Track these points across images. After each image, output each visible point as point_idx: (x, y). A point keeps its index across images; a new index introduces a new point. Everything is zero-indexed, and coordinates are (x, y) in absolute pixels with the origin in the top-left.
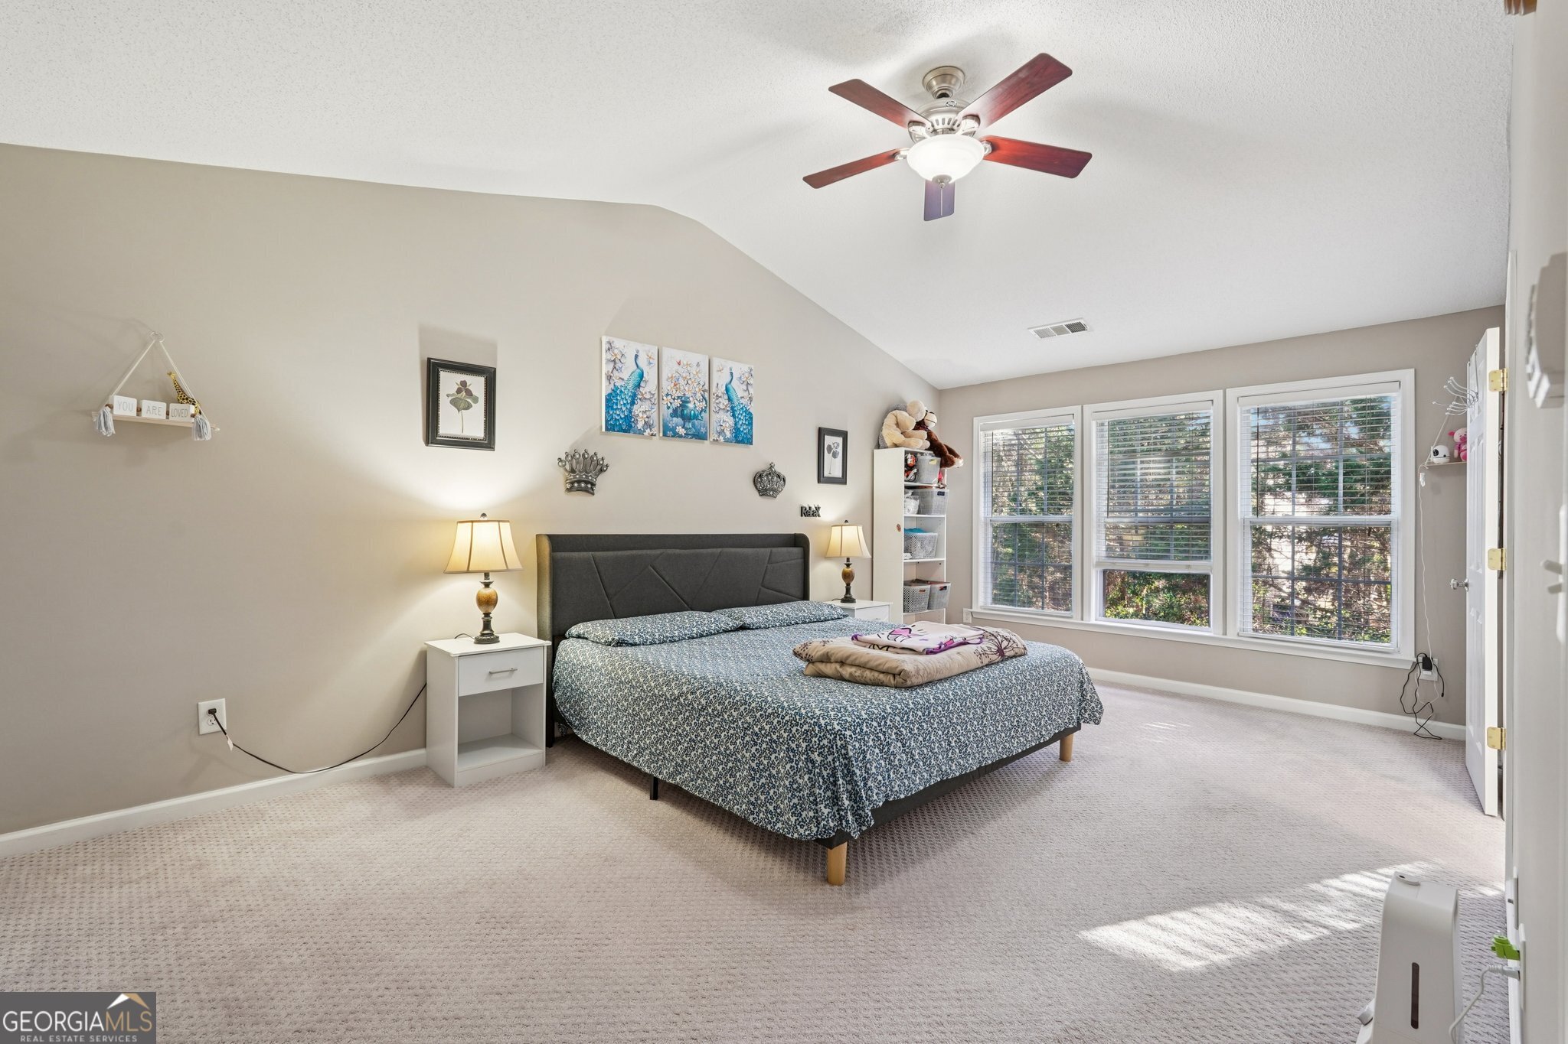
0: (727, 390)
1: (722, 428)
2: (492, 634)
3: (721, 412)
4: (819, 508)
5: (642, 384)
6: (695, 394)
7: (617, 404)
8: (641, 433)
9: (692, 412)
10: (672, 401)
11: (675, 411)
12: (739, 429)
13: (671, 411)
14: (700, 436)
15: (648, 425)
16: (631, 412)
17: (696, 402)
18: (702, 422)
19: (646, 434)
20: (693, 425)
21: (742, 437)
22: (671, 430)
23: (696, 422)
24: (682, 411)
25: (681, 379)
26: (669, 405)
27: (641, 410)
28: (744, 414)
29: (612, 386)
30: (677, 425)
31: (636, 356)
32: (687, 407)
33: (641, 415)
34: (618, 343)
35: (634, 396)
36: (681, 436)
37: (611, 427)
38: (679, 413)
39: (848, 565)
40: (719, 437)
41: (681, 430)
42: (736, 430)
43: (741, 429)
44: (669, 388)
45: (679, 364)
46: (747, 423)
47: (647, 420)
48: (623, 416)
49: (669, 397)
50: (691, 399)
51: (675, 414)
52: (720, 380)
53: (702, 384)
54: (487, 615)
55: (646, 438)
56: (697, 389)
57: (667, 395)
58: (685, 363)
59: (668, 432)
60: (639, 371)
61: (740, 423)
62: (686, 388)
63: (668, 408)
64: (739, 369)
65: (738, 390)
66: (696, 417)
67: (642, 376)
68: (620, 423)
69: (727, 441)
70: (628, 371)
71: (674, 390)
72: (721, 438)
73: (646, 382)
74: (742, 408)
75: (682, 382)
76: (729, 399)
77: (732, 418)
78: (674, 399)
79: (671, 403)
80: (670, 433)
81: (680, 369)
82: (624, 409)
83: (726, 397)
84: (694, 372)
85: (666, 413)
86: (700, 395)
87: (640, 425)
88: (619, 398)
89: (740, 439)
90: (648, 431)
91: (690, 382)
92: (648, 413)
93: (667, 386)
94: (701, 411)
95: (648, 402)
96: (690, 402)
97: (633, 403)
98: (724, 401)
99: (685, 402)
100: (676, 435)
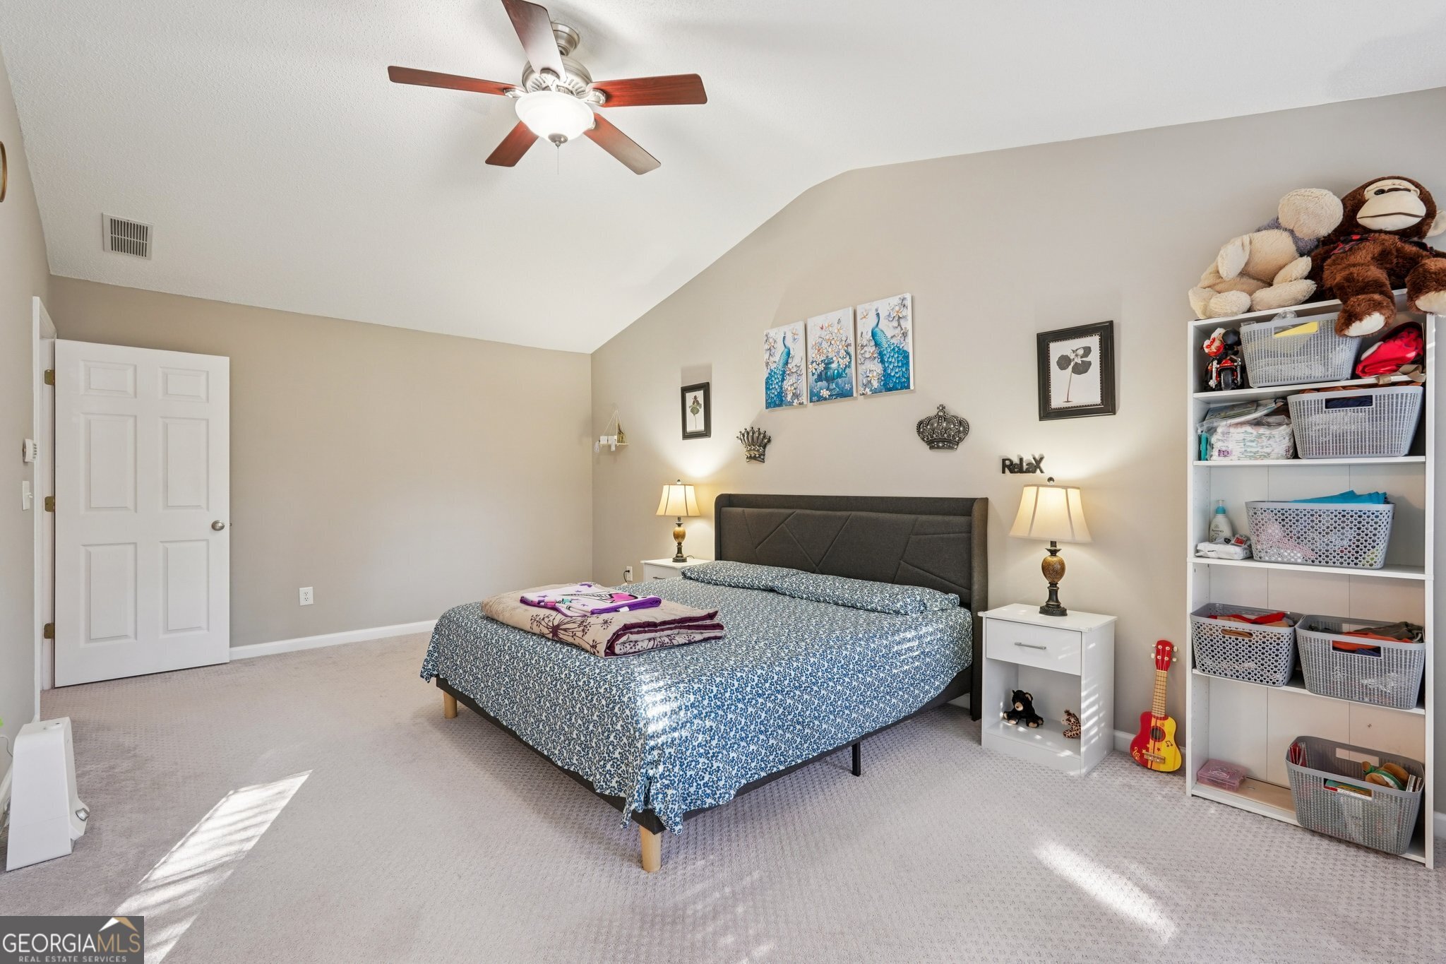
0: (874, 335)
1: (869, 379)
2: (682, 557)
3: (867, 362)
4: (1042, 459)
5: (790, 361)
6: (838, 352)
7: (772, 384)
8: (791, 404)
9: (836, 371)
10: (817, 367)
11: (820, 376)
12: (890, 374)
13: (816, 377)
14: (845, 394)
15: (796, 396)
16: (782, 388)
17: (840, 359)
18: (847, 378)
19: (795, 404)
20: (837, 385)
21: (895, 382)
22: (815, 395)
23: (840, 380)
24: (826, 373)
25: (824, 343)
26: (814, 371)
27: (789, 384)
28: (896, 356)
29: (769, 371)
30: (821, 389)
31: (784, 338)
32: (830, 368)
33: (789, 388)
34: (772, 333)
35: (784, 372)
36: (825, 399)
37: (771, 404)
38: (823, 376)
39: (1053, 553)
40: (865, 389)
41: (825, 393)
42: (886, 376)
43: (893, 374)
44: (814, 356)
45: (822, 328)
46: (900, 364)
47: (794, 391)
48: (776, 393)
49: (814, 364)
50: (834, 359)
51: (820, 379)
52: (866, 327)
53: (844, 339)
54: (680, 544)
55: (796, 407)
56: (840, 347)
57: (813, 362)
58: (827, 325)
59: (816, 398)
60: (786, 350)
61: (891, 367)
62: (830, 350)
63: (813, 374)
64: (886, 305)
65: (888, 329)
66: (840, 376)
67: (789, 354)
68: (776, 400)
69: (875, 392)
70: (778, 356)
71: (818, 356)
72: (868, 390)
73: (792, 357)
74: (894, 349)
75: (825, 345)
76: (877, 345)
77: (880, 364)
78: (818, 365)
79: (816, 369)
80: (815, 398)
81: (823, 333)
82: (777, 387)
83: (873, 343)
84: (836, 331)
85: (812, 379)
86: (843, 351)
87: (789, 398)
88: (773, 379)
89: (891, 385)
90: (796, 401)
91: (833, 342)
92: (795, 385)
93: (812, 354)
94: (845, 368)
95: (795, 375)
96: (833, 362)
97: (783, 380)
98: (871, 349)
99: (828, 363)
100: (821, 399)
